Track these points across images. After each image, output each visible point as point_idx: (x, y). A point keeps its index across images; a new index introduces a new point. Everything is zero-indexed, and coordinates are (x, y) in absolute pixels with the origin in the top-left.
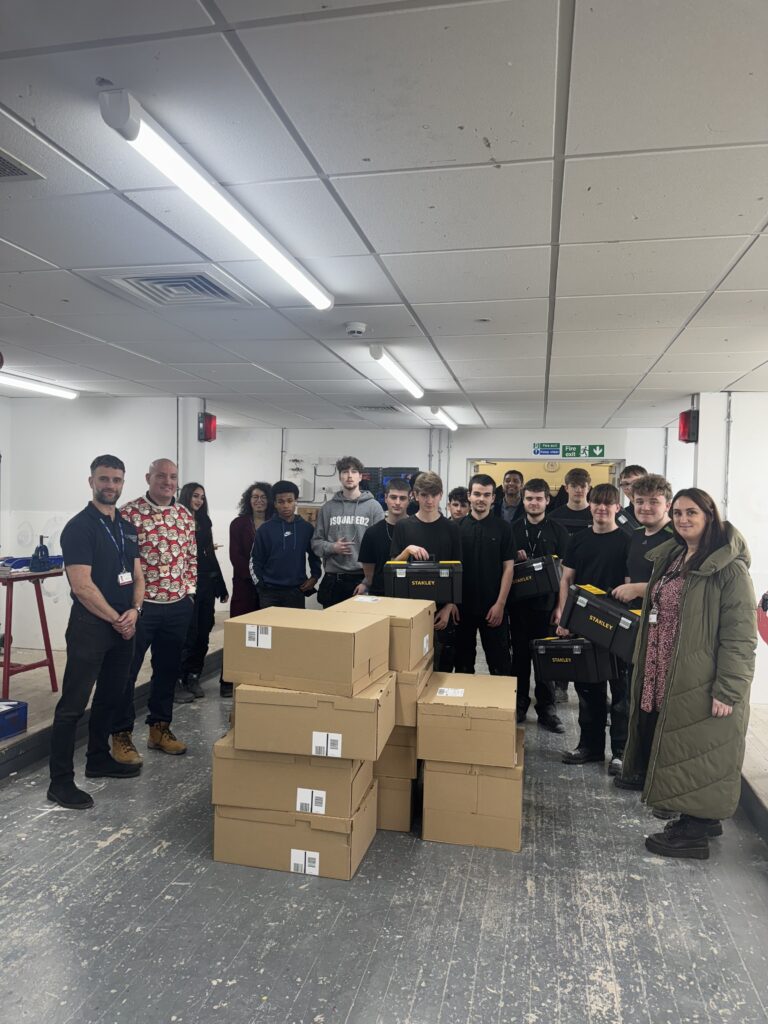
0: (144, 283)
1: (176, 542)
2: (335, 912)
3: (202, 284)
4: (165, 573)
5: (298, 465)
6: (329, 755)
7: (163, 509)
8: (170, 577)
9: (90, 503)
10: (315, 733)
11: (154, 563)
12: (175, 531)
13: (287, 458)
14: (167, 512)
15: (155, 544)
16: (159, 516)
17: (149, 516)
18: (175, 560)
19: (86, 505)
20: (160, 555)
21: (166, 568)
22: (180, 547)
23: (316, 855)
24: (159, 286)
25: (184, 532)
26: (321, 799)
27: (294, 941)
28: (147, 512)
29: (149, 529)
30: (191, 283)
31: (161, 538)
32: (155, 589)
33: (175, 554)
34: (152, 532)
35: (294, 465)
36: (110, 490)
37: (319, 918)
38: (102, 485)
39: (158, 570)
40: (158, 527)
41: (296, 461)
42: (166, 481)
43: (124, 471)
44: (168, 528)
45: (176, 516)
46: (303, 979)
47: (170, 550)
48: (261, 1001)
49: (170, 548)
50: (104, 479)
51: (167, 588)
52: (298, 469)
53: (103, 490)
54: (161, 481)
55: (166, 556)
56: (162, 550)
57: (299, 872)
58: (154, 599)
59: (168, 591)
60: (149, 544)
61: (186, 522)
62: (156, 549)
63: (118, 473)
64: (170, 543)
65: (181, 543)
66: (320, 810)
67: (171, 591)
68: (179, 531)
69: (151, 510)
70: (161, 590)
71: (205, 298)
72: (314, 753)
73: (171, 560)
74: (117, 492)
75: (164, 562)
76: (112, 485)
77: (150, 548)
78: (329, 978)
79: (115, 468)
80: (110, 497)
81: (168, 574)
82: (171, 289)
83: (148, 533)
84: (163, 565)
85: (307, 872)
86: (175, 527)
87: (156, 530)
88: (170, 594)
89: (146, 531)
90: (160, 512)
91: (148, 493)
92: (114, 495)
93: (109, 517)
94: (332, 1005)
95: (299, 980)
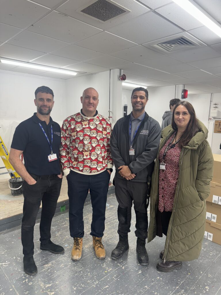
0: (164, 45)
1: (95, 138)
2: (217, 255)
3: (183, 41)
4: (87, 156)
5: (216, 106)
6: (219, 204)
7: (89, 118)
8: (90, 159)
9: (35, 114)
10: (214, 195)
11: (81, 150)
12: (95, 131)
13: (212, 103)
14: (92, 120)
15: (81, 138)
16: (86, 123)
17: (80, 123)
18: (94, 149)
19: (33, 115)
20: (84, 145)
21: (88, 153)
22: (98, 141)
23: (212, 235)
24: (168, 45)
25: (102, 132)
26: (215, 217)
27: (201, 260)
28: (79, 120)
29: (78, 130)
30: (179, 42)
31: (85, 135)
32: (82, 165)
33: (94, 145)
34: (80, 131)
35: (215, 106)
36: (45, 106)
37: (211, 255)
38: (41, 103)
39: (83, 154)
40: (84, 128)
41: (216, 104)
42: (90, 100)
43: (53, 96)
44: (91, 129)
45: (98, 123)
46: (203, 273)
47: (90, 143)
48: (188, 274)
49: (91, 141)
50: (42, 99)
51: (89, 165)
52: (216, 107)
53: (41, 106)
54: (87, 101)
55: (88, 147)
56: (86, 142)
57: (205, 238)
58: (82, 171)
59: (90, 167)
60: (78, 138)
61: (105, 126)
62: (82, 142)
63: (49, 96)
64: (91, 138)
65: (99, 138)
66: (215, 221)
67: (92, 166)
68: (98, 131)
69: (82, 119)
70: (85, 166)
71: (184, 46)
72: (213, 202)
73: (91, 149)
74: (49, 107)
75: (86, 149)
76: (46, 103)
77: (78, 141)
78: (212, 276)
79: (47, 93)
80: (46, 110)
81: (89, 157)
82: (172, 45)
83: (78, 132)
84: (86, 151)
85: (208, 239)
86: (95, 129)
87: (83, 130)
88: (91, 169)
89: (77, 131)
90: (87, 120)
91: (82, 110)
92: (47, 109)
93: (44, 122)
94: (212, 285)
95: (201, 272)
